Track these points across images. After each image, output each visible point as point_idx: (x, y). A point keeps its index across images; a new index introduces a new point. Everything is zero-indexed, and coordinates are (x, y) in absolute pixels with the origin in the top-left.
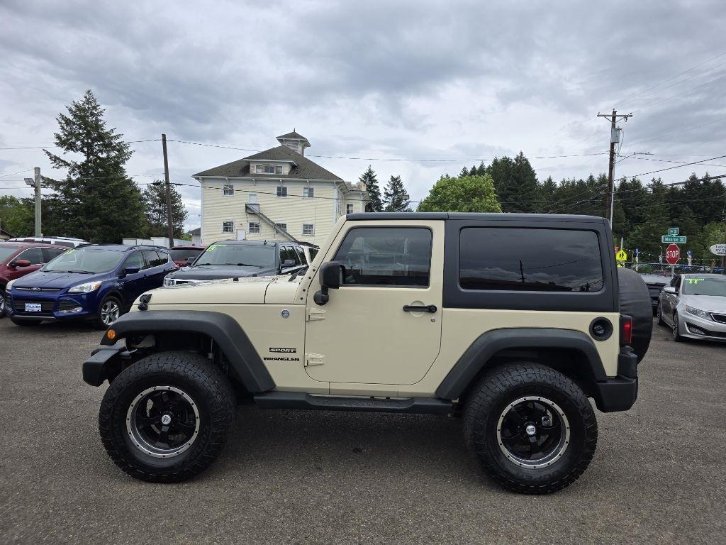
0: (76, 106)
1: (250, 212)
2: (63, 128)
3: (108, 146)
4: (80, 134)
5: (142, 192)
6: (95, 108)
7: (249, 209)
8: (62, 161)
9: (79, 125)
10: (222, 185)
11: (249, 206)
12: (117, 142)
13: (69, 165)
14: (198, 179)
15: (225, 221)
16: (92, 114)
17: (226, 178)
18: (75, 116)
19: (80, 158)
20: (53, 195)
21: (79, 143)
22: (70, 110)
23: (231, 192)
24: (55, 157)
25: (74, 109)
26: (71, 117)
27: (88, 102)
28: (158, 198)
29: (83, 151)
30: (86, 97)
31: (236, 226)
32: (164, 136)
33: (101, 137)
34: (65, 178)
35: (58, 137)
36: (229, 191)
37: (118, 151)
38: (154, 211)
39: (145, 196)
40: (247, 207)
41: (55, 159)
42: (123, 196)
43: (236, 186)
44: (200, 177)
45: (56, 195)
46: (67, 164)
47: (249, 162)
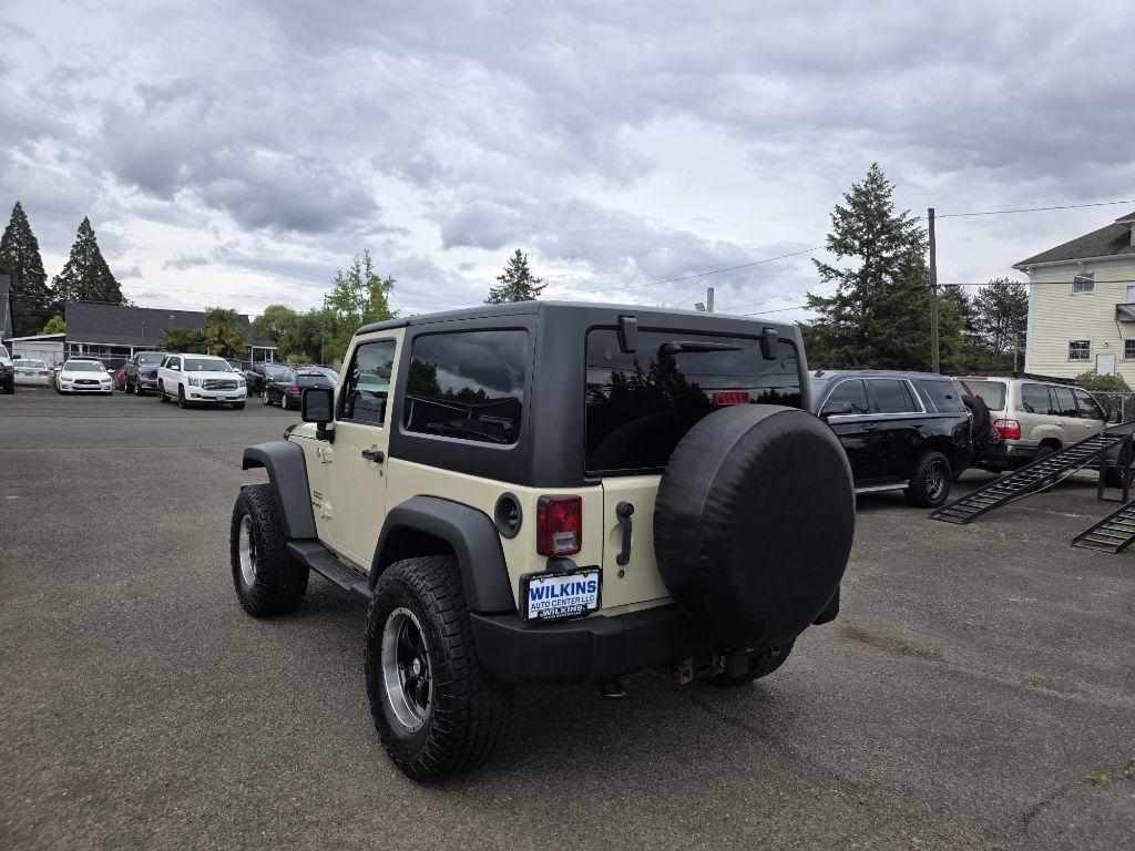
0: (856, 190)
1: (1126, 319)
2: (837, 225)
3: (896, 239)
4: (860, 229)
5: (971, 301)
6: (880, 187)
7: (1125, 314)
8: (834, 271)
9: (858, 216)
10: (1070, 276)
11: (1123, 308)
12: (910, 230)
13: (841, 275)
14: (1024, 270)
15: (1074, 340)
16: (877, 197)
17: (1079, 261)
18: (854, 204)
19: (855, 263)
20: (820, 320)
21: (857, 243)
22: (848, 197)
23: (1089, 285)
24: (825, 266)
25: (852, 195)
26: (849, 208)
27: (873, 180)
28: (995, 308)
29: (861, 253)
30: (869, 175)
31: (1094, 349)
32: (931, 211)
33: (887, 228)
34: (835, 295)
35: (832, 238)
36: (1084, 284)
37: (911, 243)
38: (989, 331)
39: (975, 308)
40: (1119, 311)
41: (825, 269)
42: (912, 312)
43: (1099, 274)
44: (1028, 267)
45: (823, 320)
46: (839, 274)
47: (1129, 225)
